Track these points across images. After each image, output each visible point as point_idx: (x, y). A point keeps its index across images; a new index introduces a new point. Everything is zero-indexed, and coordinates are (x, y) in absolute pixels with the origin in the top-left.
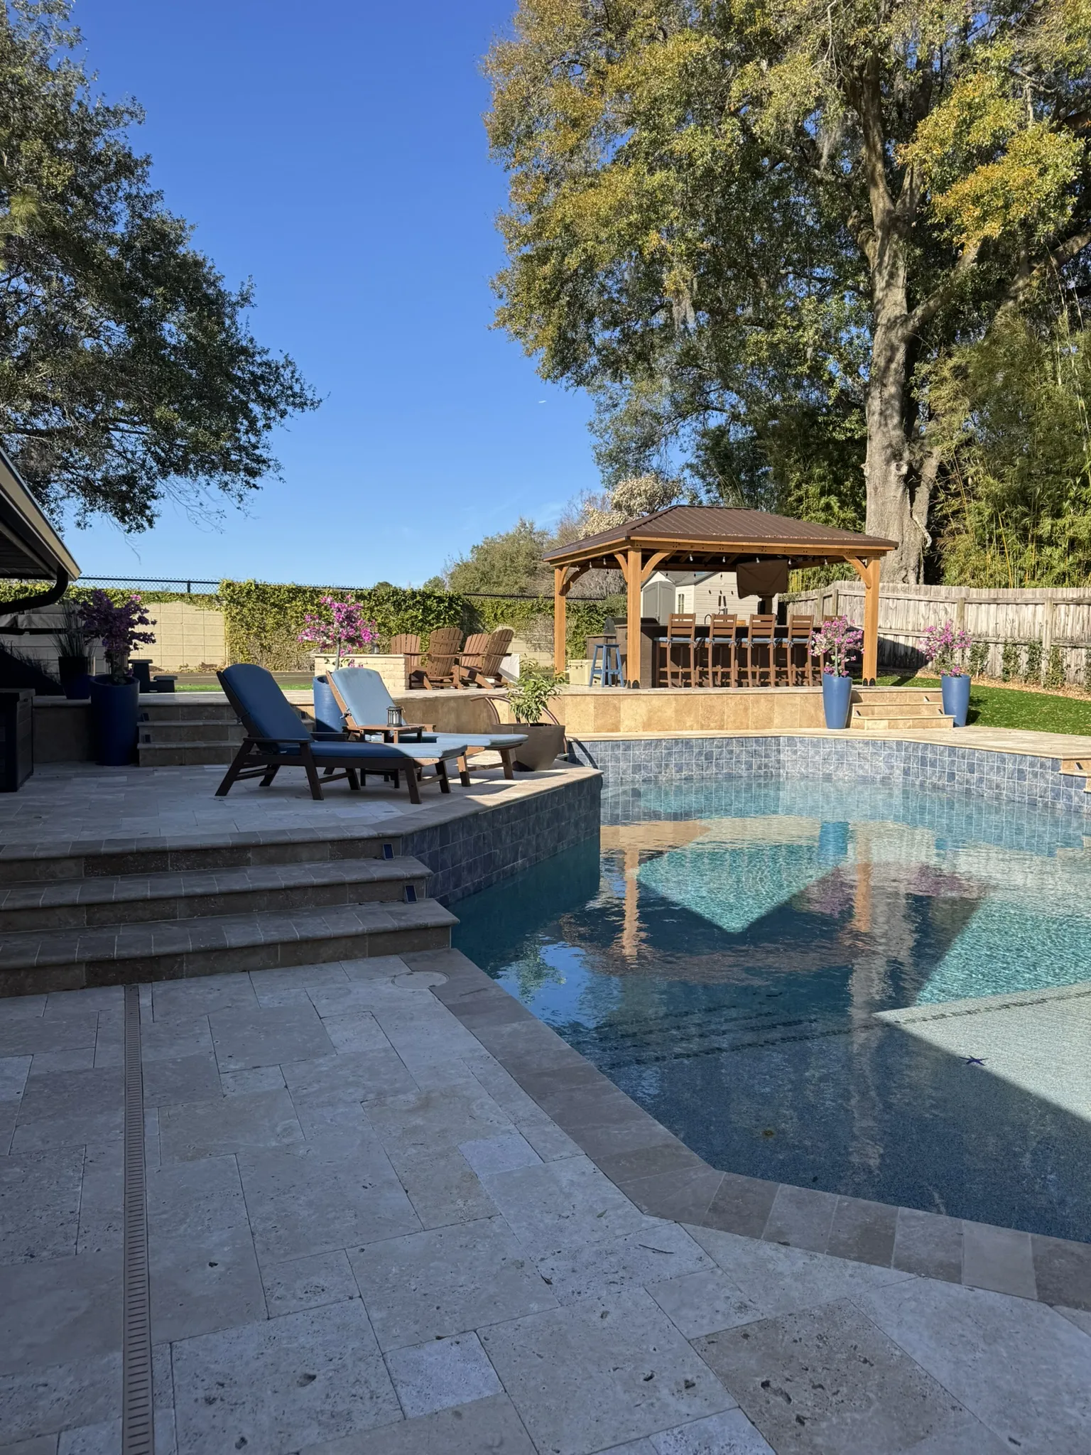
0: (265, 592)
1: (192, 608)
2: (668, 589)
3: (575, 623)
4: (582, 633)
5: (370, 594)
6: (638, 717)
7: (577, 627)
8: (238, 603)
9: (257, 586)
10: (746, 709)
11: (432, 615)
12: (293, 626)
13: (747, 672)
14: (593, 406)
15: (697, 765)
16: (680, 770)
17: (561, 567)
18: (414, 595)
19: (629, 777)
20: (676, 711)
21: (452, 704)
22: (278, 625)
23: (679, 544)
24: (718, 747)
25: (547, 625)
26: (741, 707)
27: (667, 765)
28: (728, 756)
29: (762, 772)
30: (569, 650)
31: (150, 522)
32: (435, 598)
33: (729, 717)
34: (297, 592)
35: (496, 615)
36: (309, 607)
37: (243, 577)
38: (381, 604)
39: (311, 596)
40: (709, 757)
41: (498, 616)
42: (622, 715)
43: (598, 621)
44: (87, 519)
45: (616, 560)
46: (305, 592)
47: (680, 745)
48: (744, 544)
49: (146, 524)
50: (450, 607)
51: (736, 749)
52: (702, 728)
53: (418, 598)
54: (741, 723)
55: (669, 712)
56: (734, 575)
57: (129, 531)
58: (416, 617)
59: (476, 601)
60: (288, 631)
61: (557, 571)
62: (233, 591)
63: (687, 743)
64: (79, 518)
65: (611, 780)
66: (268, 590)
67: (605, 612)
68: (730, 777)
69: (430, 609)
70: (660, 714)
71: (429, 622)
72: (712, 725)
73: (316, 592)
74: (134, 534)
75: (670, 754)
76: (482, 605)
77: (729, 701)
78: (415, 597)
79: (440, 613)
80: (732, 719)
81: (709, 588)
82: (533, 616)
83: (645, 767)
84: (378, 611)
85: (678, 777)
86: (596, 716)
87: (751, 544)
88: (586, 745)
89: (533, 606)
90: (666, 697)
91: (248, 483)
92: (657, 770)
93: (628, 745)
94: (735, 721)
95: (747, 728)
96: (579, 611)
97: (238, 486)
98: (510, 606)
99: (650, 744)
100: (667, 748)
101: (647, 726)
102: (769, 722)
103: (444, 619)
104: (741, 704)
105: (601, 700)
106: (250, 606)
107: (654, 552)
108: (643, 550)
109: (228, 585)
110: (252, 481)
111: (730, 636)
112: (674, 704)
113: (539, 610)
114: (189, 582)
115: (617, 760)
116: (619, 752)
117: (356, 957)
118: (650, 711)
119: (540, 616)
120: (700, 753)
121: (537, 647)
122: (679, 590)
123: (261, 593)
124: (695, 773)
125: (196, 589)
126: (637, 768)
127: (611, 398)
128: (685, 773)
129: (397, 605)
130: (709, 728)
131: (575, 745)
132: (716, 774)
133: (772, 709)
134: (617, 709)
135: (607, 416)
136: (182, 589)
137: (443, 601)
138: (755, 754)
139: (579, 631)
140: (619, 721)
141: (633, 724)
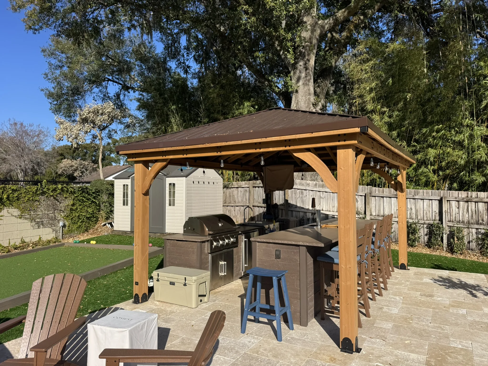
4: (77, 209)
61: (139, 167)
119: (43, 198)
121: (40, 224)
122: (169, 180)
139: (74, 208)
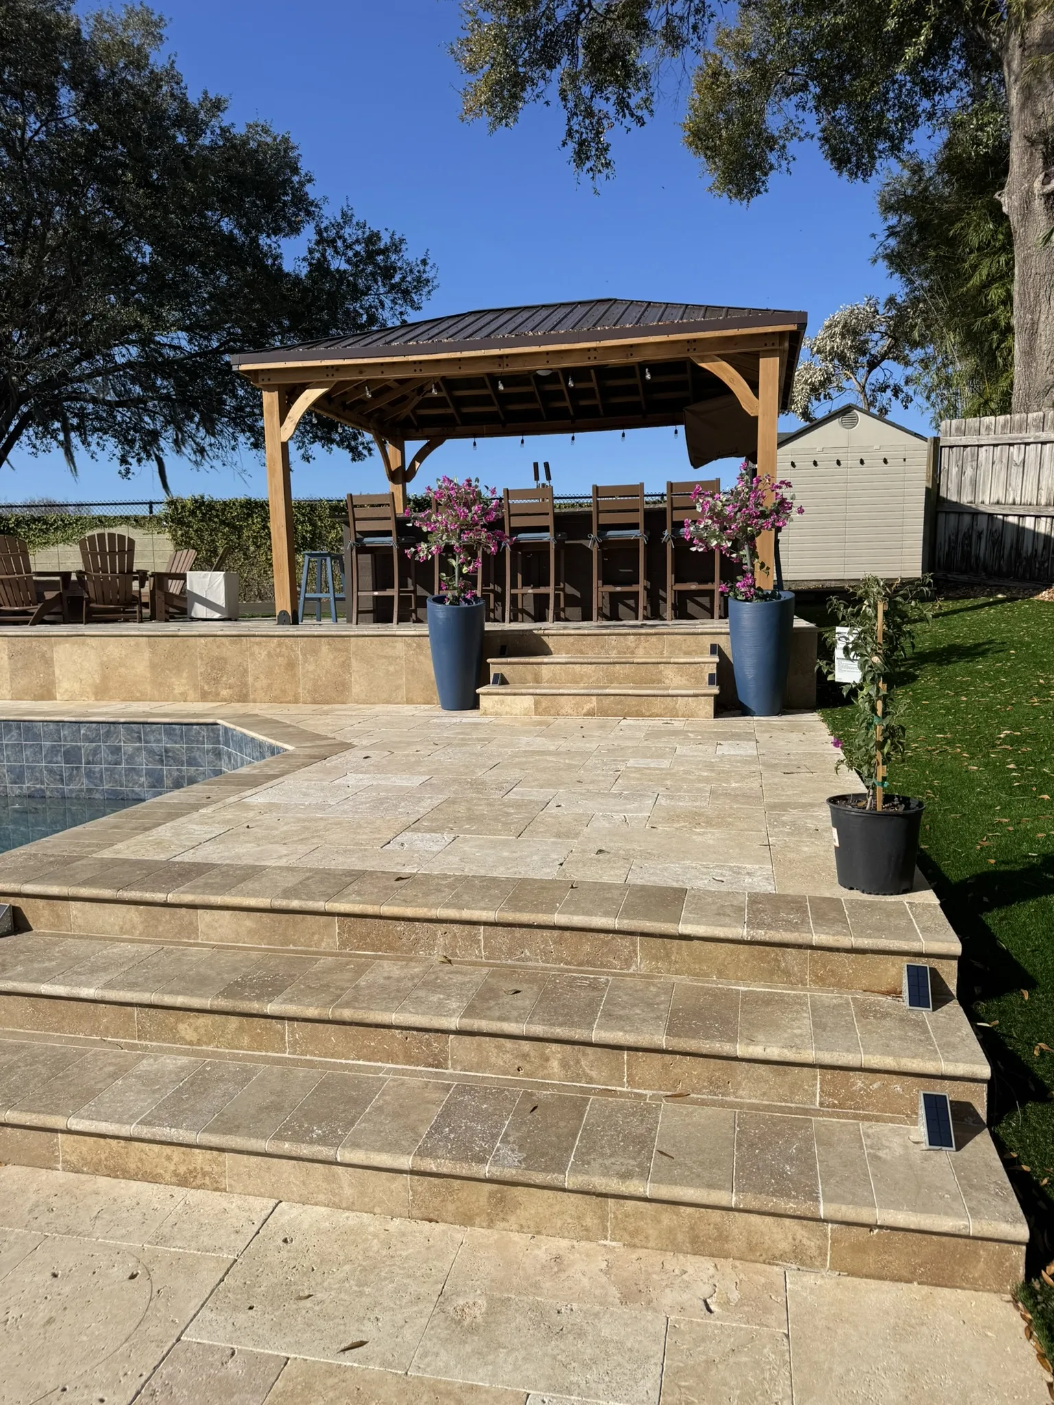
0: (212, 509)
8: (180, 522)
9: (203, 502)
42: (57, 672)
52: (204, 697)
54: (284, 691)
70: (122, 670)
109: (172, 504)
114: (151, 504)
123: (207, 510)
125: (157, 510)
136: (143, 511)
140: (53, 683)
141: (77, 686)
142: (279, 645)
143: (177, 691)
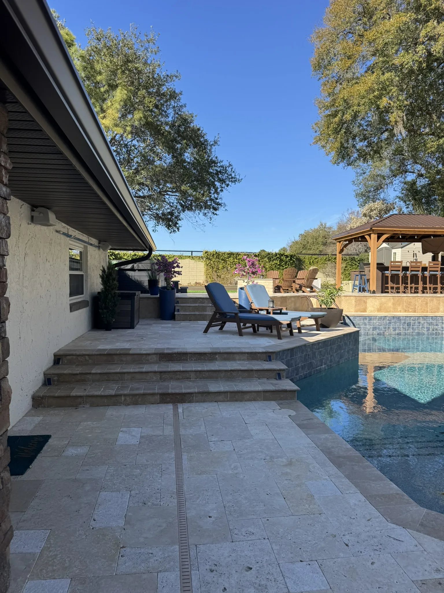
0: (219, 255)
1: (193, 261)
2: (389, 250)
3: (345, 265)
4: (348, 269)
5: (259, 255)
6: (375, 306)
7: (346, 267)
8: (209, 259)
9: (216, 253)
10: (427, 304)
11: (284, 263)
12: (229, 268)
13: (427, 287)
14: (354, 174)
15: (403, 328)
16: (395, 330)
17: (340, 242)
18: (276, 254)
19: (371, 332)
20: (393, 304)
21: (293, 299)
22: (224, 267)
23: (395, 230)
24: (413, 320)
25: (332, 267)
26: (424, 303)
27: (389, 328)
28: (418, 324)
29: (434, 332)
30: (342, 277)
31: (178, 229)
32: (285, 256)
33: (418, 307)
34: (231, 254)
35: (310, 262)
36: (235, 260)
37: (211, 249)
38: (263, 258)
39: (236, 256)
40: (409, 324)
41: (311, 262)
42: (368, 305)
43: (356, 264)
44: (156, 229)
45: (366, 238)
46: (234, 254)
47: (395, 319)
48: (426, 230)
49: (177, 230)
50: (291, 259)
51: (422, 322)
52: (405, 311)
53: (278, 256)
54: (424, 310)
55: (390, 304)
56: (420, 244)
57: (171, 233)
58: (277, 263)
59: (301, 257)
60: (227, 270)
61: (338, 243)
62: (208, 254)
63: (398, 318)
64: (154, 228)
65: (362, 333)
66: (220, 254)
67: (359, 261)
68: (418, 334)
69: (283, 260)
70: (385, 305)
71: (282, 265)
72: (410, 310)
73: (238, 254)
74: (172, 234)
75: (390, 323)
76: (304, 258)
77: (419, 300)
78: (277, 255)
79: (287, 262)
80: (420, 308)
81: (408, 250)
82: (326, 263)
83: (379, 328)
84: (262, 261)
85: (394, 333)
86: (356, 305)
87: (429, 230)
88: (351, 318)
89: (326, 258)
90: (388, 298)
91: (213, 213)
92: (384, 330)
93: (370, 318)
94: (421, 309)
95: (427, 312)
96: (347, 260)
97: (210, 214)
98: (316, 258)
99: (381, 318)
100: (388, 320)
101: (379, 310)
102: (438, 310)
103: (288, 264)
104: (424, 301)
105: (358, 298)
106: (214, 260)
107: (383, 234)
108: (378, 234)
109: (206, 252)
110: (215, 212)
111: (419, 271)
112: (392, 300)
113: (329, 260)
114: (192, 252)
115: (365, 324)
116: (367, 321)
117: (258, 400)
118: (381, 304)
119: (329, 262)
120: (405, 323)
121: (327, 276)
122: (394, 251)
123: (217, 255)
124: (402, 331)
125: (194, 254)
126: (374, 329)
127: (363, 170)
128: (397, 331)
129: (269, 259)
130: (408, 311)
131: (346, 318)
132: (412, 332)
133: (439, 304)
134: (365, 303)
135: (361, 178)
136: (189, 254)
137: (288, 257)
138: (431, 324)
139: (347, 269)
140: (366, 308)
141: (373, 309)
142: (424, 299)
143: (399, 310)
